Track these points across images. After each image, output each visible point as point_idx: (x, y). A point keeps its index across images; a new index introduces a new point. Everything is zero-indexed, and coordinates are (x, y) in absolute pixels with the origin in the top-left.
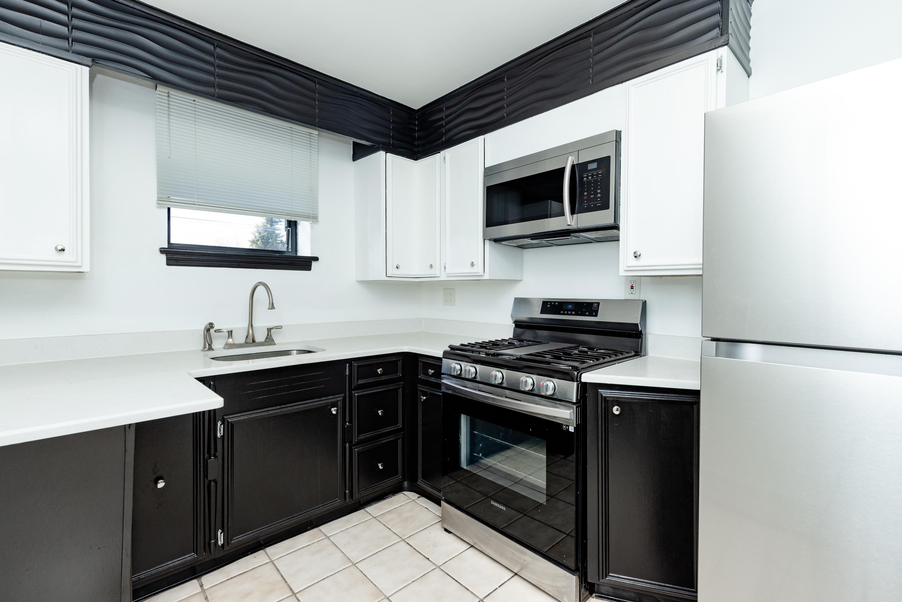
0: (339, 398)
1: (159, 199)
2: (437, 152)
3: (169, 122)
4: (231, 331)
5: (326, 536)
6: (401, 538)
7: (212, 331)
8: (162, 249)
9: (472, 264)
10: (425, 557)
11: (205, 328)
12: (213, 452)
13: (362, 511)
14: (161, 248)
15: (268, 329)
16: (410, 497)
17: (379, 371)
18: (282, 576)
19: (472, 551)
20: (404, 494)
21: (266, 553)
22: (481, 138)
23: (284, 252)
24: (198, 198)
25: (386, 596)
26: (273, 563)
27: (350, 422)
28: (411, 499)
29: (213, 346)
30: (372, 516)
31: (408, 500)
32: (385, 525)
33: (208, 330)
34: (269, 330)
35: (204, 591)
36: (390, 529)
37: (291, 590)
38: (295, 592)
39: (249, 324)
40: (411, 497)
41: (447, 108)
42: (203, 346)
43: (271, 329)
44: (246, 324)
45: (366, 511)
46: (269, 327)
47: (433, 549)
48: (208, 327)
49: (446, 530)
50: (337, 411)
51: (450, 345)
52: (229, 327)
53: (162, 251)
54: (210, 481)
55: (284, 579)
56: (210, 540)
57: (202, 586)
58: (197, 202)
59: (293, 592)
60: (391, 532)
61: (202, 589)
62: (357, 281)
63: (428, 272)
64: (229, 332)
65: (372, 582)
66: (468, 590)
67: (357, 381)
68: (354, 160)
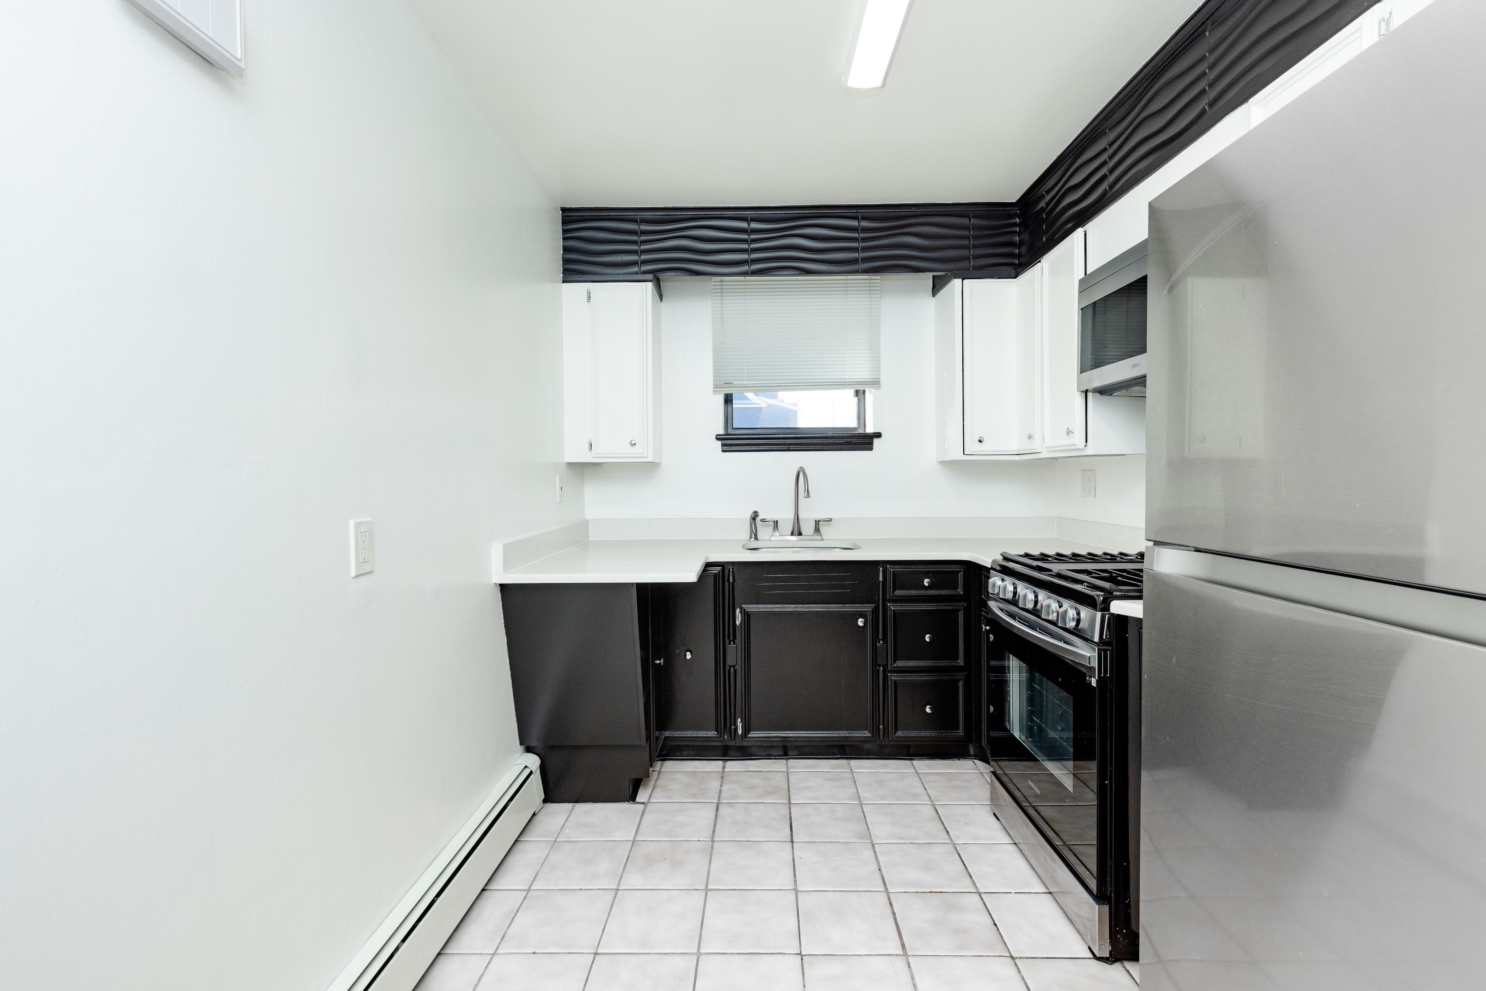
0: (868, 608)
1: (716, 387)
2: (1037, 262)
3: (722, 307)
4: (777, 521)
5: (851, 770)
6: (932, 802)
7: (758, 519)
8: (718, 437)
9: (1069, 432)
10: (946, 829)
11: (751, 516)
12: (731, 639)
13: (908, 762)
14: (717, 435)
15: (816, 521)
16: (979, 767)
17: (926, 582)
18: (789, 786)
19: (1013, 848)
20: (974, 762)
21: (787, 764)
22: (1080, 231)
23: (855, 428)
24: (747, 380)
25: (873, 841)
26: (788, 774)
27: (885, 639)
28: (979, 770)
29: (759, 537)
30: (916, 771)
31: (974, 769)
32: (923, 784)
33: (754, 519)
34: (817, 523)
35: (723, 772)
36: (926, 789)
37: (789, 799)
38: (792, 802)
39: (795, 514)
40: (980, 769)
41: (1048, 192)
42: (749, 536)
43: (819, 521)
44: (791, 515)
45: (912, 764)
46: (817, 519)
47: (962, 826)
48: (753, 516)
49: (995, 814)
50: (865, 623)
51: (1003, 552)
52: (775, 518)
53: (718, 438)
54: (730, 666)
55: (789, 789)
56: (731, 726)
57: (724, 768)
58: (747, 384)
59: (790, 802)
60: (925, 792)
61: (723, 770)
62: (939, 462)
63: (1026, 446)
64: (774, 522)
65: (867, 825)
66: (971, 877)
67: (894, 591)
68: (933, 296)
